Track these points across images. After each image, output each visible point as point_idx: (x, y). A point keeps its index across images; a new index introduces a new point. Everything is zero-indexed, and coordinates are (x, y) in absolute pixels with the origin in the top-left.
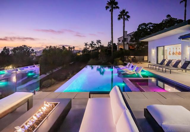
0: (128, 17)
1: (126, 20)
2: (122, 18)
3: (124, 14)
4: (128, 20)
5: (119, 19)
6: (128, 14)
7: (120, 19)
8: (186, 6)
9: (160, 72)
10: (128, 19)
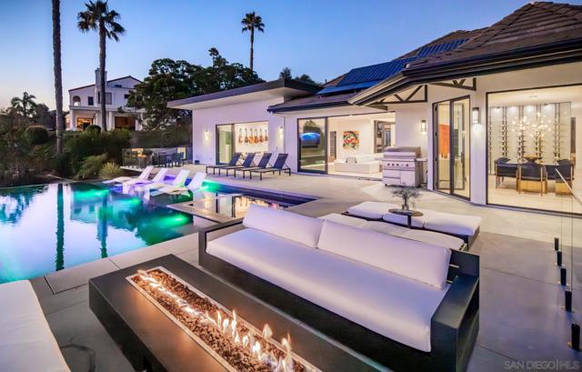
0: (119, 29)
1: (109, 37)
2: (94, 25)
3: (104, 15)
4: (116, 38)
5: (84, 26)
6: (115, 20)
7: (87, 28)
8: (252, 41)
9: (240, 179)
10: (118, 35)
